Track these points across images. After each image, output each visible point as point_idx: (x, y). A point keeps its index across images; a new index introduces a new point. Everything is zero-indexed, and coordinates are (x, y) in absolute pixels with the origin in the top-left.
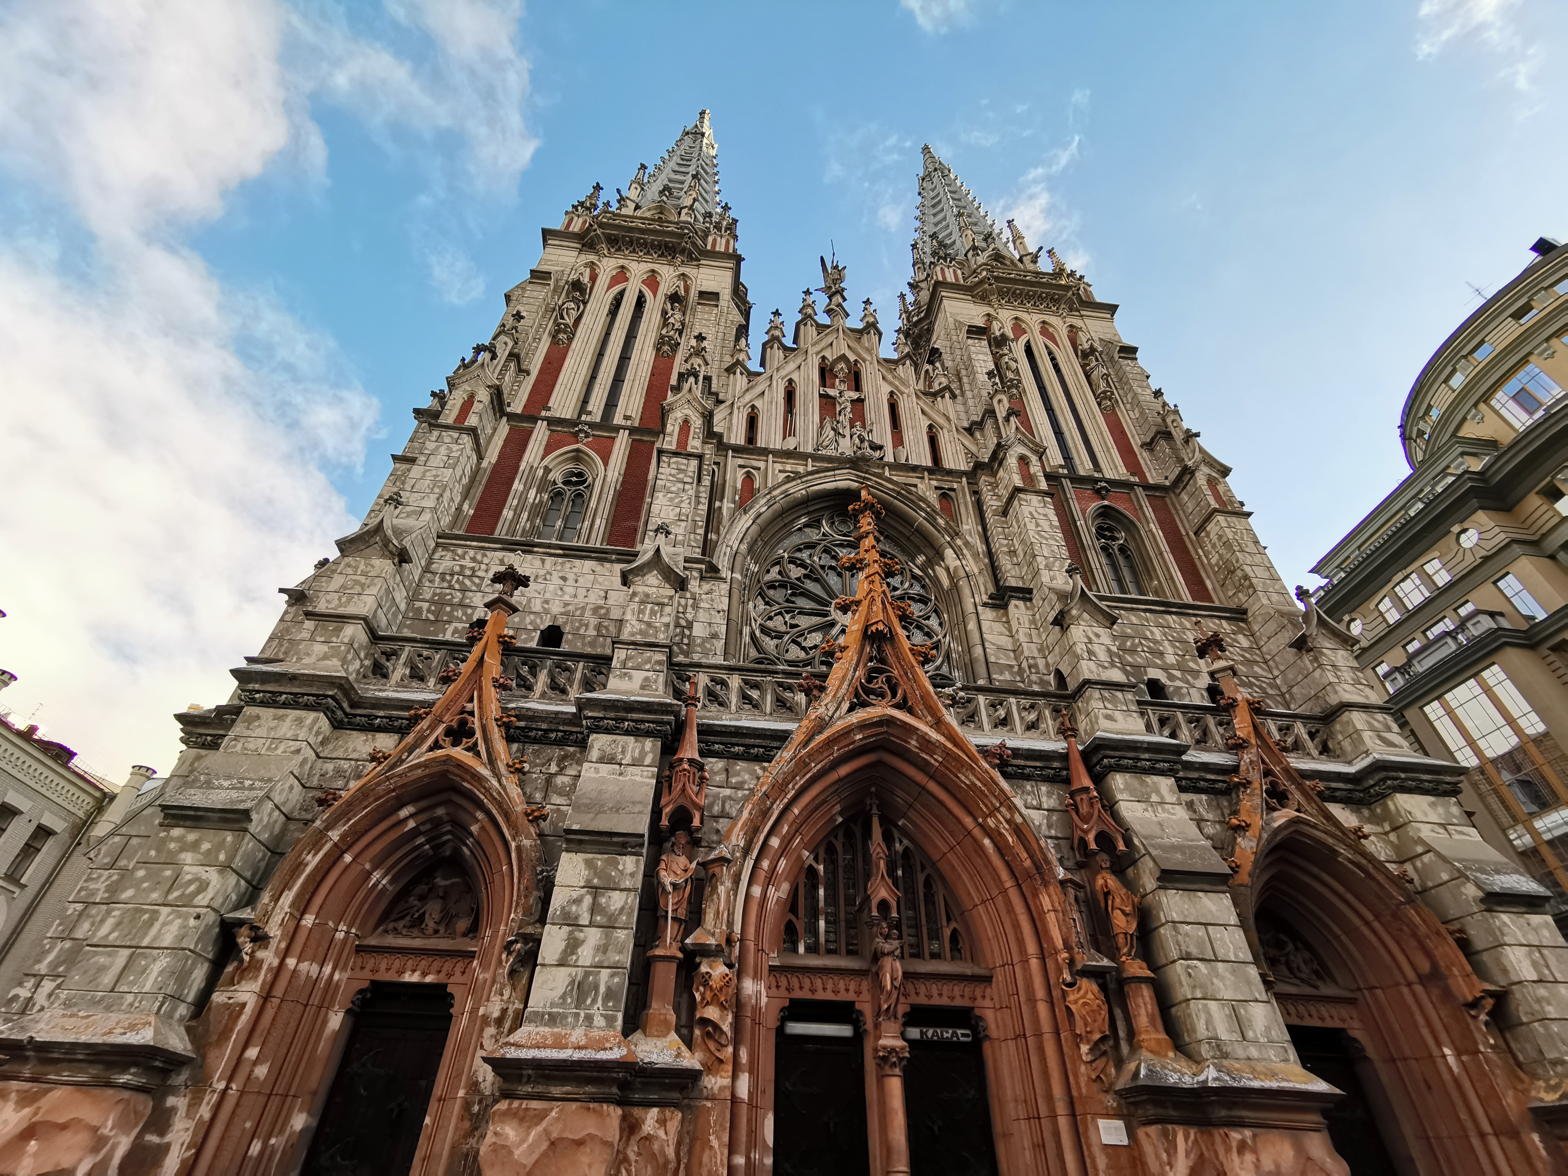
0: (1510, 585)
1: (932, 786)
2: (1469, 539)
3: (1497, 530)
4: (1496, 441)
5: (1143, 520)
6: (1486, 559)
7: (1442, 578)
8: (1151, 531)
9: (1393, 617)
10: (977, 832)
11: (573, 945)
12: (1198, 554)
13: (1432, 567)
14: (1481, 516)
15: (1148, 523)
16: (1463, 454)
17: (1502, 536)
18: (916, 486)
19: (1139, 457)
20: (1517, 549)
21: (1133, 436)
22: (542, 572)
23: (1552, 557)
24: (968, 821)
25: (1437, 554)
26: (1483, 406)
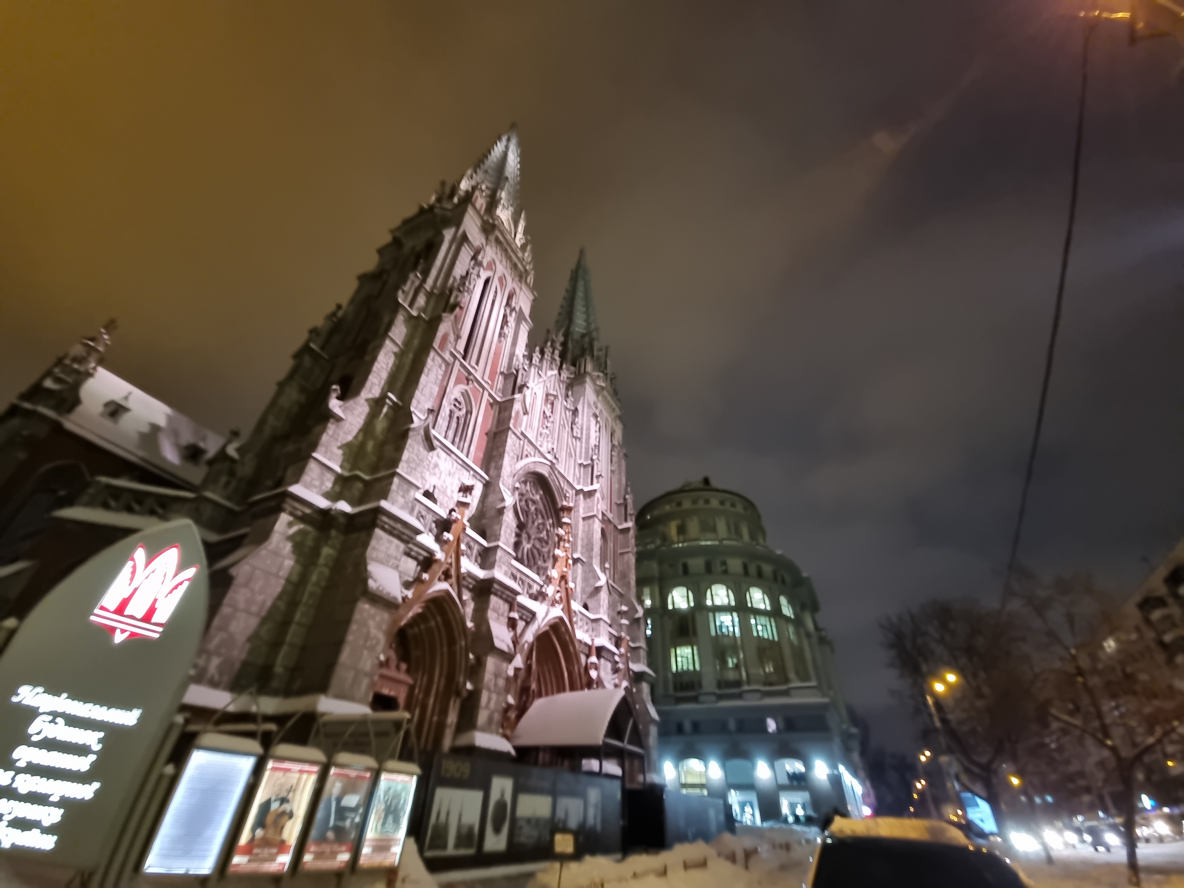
0: (647, 590)
4: (666, 535)
6: (647, 578)
11: (490, 700)
14: (653, 563)
17: (655, 574)
20: (656, 581)
23: (660, 587)
26: (669, 522)
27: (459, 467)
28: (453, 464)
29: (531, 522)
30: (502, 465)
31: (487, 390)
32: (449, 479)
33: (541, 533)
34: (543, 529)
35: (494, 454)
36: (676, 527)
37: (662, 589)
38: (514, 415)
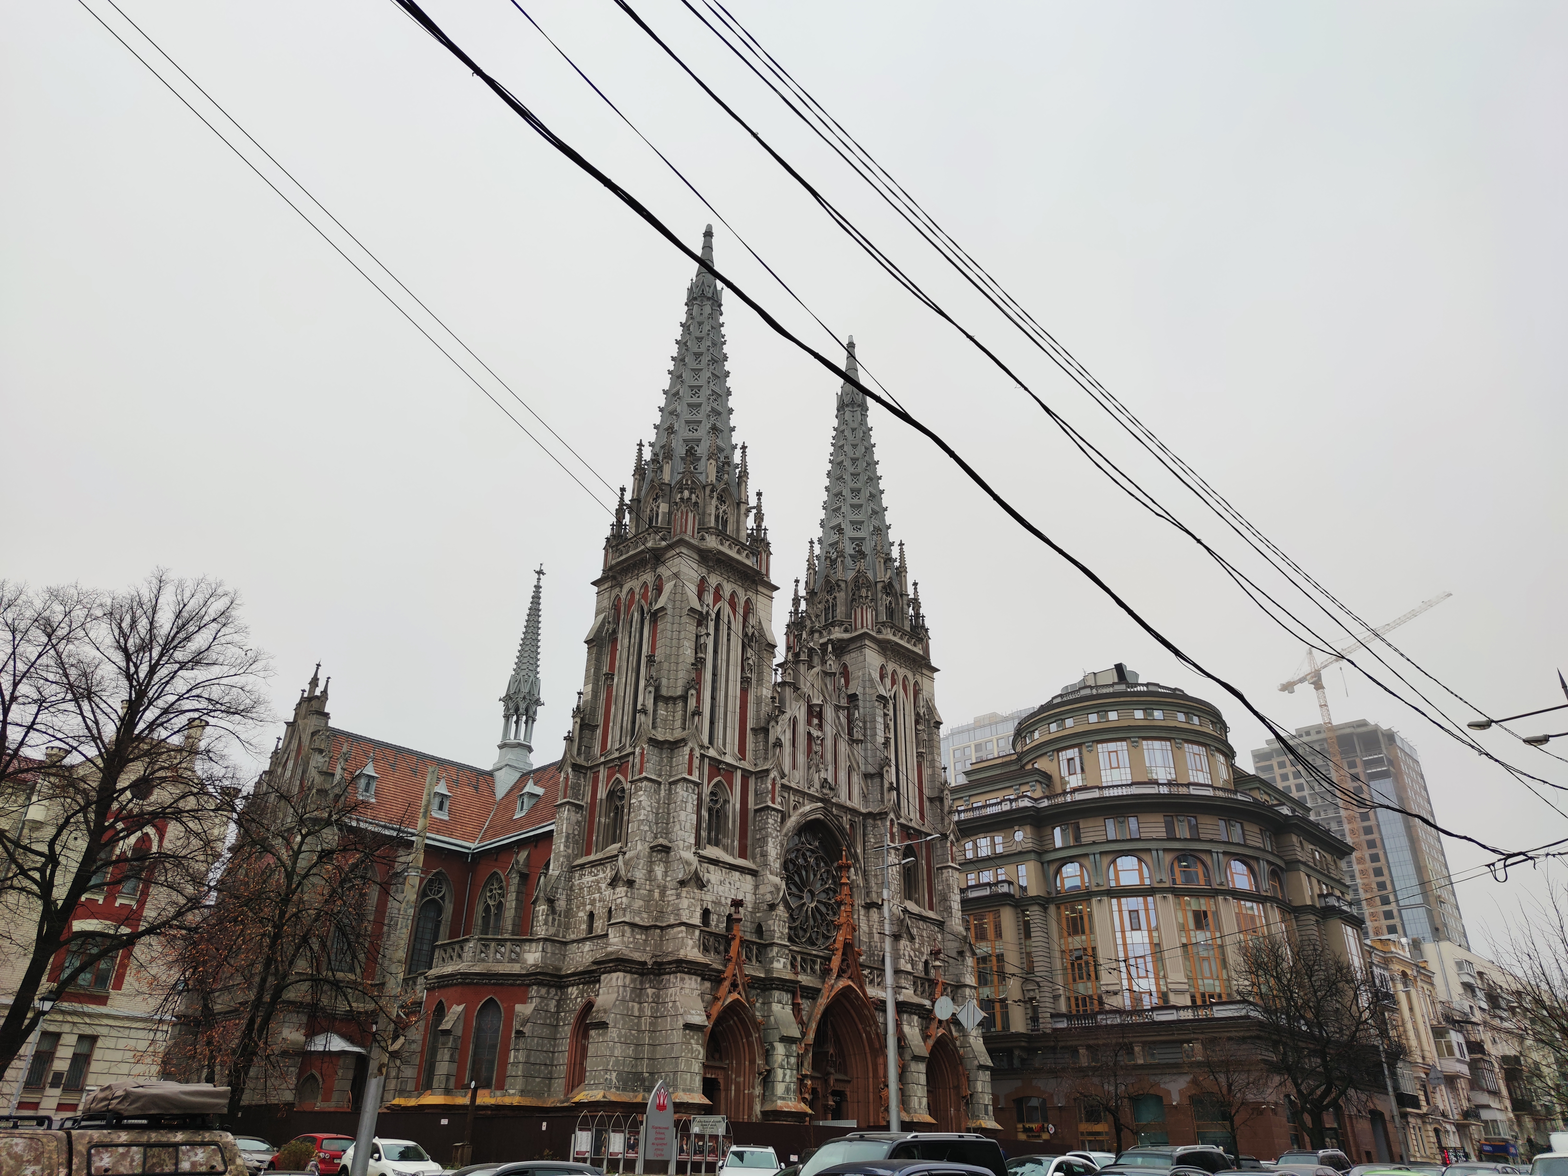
0: (1022, 869)
1: (852, 1011)
2: (1019, 836)
3: (1030, 840)
4: (1051, 777)
5: (920, 856)
6: (1020, 853)
7: (999, 849)
8: (922, 863)
9: (970, 855)
10: (862, 1031)
11: (785, 1075)
12: (935, 881)
13: (998, 839)
14: (1028, 829)
15: (922, 859)
16: (1037, 781)
17: (1031, 845)
18: (842, 818)
19: (925, 804)
20: (1033, 856)
21: (925, 788)
22: (723, 879)
23: (1042, 864)
24: (860, 1026)
25: (1003, 835)
26: (1055, 753)
27: (728, 871)
28: (721, 871)
29: (812, 876)
30: (767, 851)
31: (740, 768)
32: (721, 888)
33: (826, 883)
34: (827, 878)
35: (758, 837)
36: (1066, 762)
37: (1046, 865)
38: (770, 787)
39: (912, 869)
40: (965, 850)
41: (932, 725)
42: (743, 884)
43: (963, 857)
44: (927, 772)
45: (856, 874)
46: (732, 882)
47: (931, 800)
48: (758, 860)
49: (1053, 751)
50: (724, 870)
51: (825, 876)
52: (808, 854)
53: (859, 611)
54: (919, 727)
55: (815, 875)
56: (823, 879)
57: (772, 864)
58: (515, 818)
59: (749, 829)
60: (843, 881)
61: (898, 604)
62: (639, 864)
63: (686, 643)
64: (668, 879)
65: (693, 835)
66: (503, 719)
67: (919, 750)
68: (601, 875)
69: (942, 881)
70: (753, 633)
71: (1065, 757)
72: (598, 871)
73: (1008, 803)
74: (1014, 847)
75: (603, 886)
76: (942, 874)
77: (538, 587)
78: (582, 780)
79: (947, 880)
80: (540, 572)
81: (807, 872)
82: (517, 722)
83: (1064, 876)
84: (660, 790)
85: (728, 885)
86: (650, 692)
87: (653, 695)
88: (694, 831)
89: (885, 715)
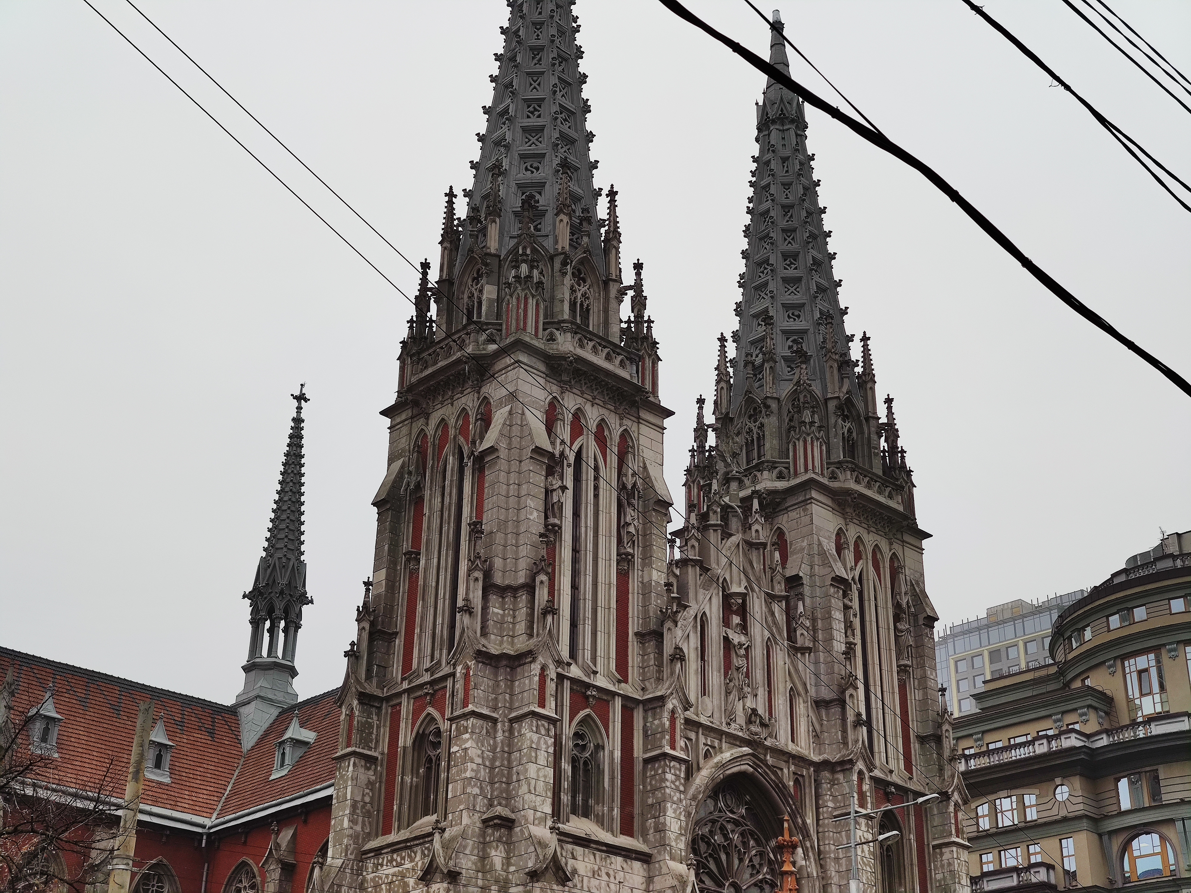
0: (1069, 845)
2: (1063, 793)
3: (1081, 800)
4: (1112, 699)
5: (907, 828)
6: (1065, 819)
7: (1032, 815)
8: (910, 840)
9: (985, 824)
12: (930, 866)
13: (1030, 799)
14: (1077, 782)
15: (910, 833)
16: (1089, 706)
17: (1081, 807)
18: (782, 769)
19: (912, 745)
20: (1085, 824)
21: (913, 721)
22: (596, 868)
23: (1100, 835)
25: (1037, 792)
26: (1119, 663)
27: (604, 855)
28: (594, 855)
29: (736, 862)
30: (664, 824)
31: (619, 695)
32: (594, 882)
33: (758, 872)
34: (761, 865)
35: (650, 801)
36: (1135, 675)
37: (1105, 838)
38: (667, 724)
39: (894, 849)
40: (977, 817)
41: (921, 622)
42: (628, 876)
43: (974, 828)
44: (914, 696)
45: (806, 857)
46: (611, 873)
47: (922, 739)
48: (651, 837)
49: (1115, 658)
50: (598, 854)
51: (756, 861)
52: (729, 827)
53: (800, 446)
54: (901, 626)
55: (741, 860)
56: (753, 866)
57: (673, 844)
58: (272, 778)
59: (636, 789)
60: (786, 868)
61: (863, 433)
62: (465, 847)
63: (531, 503)
64: (512, 869)
65: (549, 801)
66: (250, 626)
67: (902, 662)
68: (408, 865)
69: (942, 866)
70: (634, 485)
71: (1133, 668)
72: (403, 858)
73: (1045, 741)
74: (1055, 811)
75: (411, 882)
76: (942, 854)
77: (298, 421)
78: (375, 717)
79: (949, 864)
80: (301, 398)
81: (727, 854)
82: (271, 631)
83: (1136, 853)
84: (495, 731)
85: (605, 877)
86: (476, 579)
87: (480, 583)
88: (550, 794)
89: (846, 608)
